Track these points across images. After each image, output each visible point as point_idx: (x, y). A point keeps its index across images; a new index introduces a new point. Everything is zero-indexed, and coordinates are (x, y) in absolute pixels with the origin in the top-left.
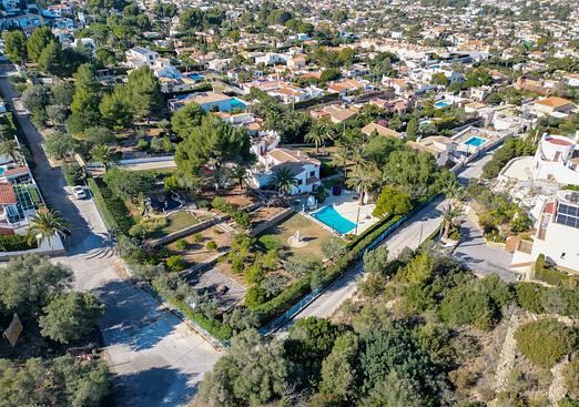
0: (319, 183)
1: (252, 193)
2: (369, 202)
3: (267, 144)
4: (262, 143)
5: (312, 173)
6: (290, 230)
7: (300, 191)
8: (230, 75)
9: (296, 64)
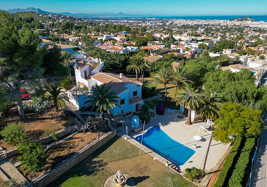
0: (141, 102)
1: (68, 115)
2: (196, 121)
3: (91, 69)
4: (86, 68)
5: (135, 93)
6: (110, 166)
7: (122, 112)
8: (80, 43)
9: (121, 39)
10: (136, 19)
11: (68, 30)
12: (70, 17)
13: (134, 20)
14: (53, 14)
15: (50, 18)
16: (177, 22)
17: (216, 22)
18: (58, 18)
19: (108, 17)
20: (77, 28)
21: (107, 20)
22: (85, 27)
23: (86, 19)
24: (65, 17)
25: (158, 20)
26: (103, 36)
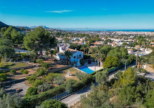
3: (65, 47)
5: (80, 55)
7: (75, 61)
8: (63, 41)
9: (82, 40)
10: (95, 31)
11: (58, 36)
12: (60, 30)
13: (94, 31)
14: (52, 29)
15: (50, 30)
16: (118, 33)
17: (143, 33)
18: (54, 30)
19: (79, 30)
20: (63, 35)
21: (79, 31)
22: (67, 35)
23: (68, 31)
24: (57, 30)
25: (107, 32)
26: (74, 38)
